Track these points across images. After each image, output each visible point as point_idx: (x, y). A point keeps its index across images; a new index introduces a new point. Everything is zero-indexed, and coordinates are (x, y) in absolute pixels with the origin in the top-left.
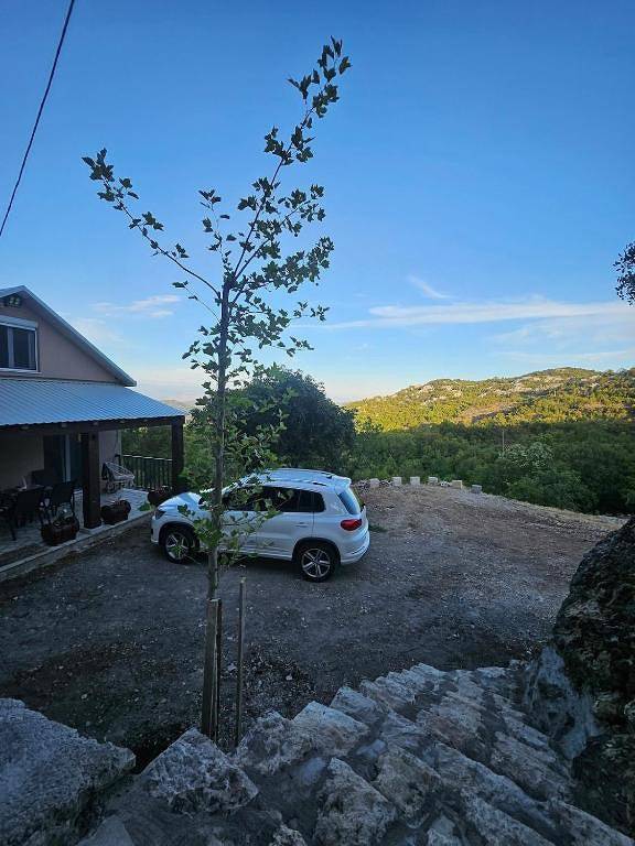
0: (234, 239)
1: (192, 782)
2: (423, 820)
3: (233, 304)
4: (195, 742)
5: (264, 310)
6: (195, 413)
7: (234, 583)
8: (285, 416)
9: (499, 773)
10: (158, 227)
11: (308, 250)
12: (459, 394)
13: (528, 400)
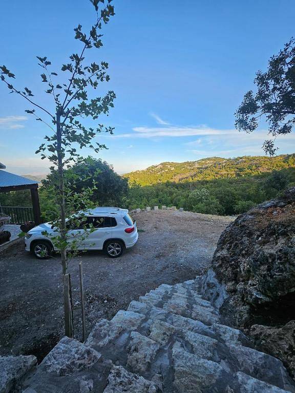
0: (61, 87)
1: (68, 360)
2: (169, 345)
3: (63, 124)
4: (67, 342)
5: (81, 128)
6: (44, 182)
7: (75, 264)
8: (97, 182)
9: (195, 319)
10: (11, 75)
11: (103, 97)
12: (173, 169)
13: (200, 171)
